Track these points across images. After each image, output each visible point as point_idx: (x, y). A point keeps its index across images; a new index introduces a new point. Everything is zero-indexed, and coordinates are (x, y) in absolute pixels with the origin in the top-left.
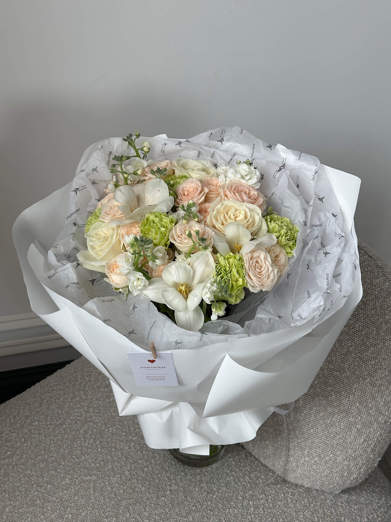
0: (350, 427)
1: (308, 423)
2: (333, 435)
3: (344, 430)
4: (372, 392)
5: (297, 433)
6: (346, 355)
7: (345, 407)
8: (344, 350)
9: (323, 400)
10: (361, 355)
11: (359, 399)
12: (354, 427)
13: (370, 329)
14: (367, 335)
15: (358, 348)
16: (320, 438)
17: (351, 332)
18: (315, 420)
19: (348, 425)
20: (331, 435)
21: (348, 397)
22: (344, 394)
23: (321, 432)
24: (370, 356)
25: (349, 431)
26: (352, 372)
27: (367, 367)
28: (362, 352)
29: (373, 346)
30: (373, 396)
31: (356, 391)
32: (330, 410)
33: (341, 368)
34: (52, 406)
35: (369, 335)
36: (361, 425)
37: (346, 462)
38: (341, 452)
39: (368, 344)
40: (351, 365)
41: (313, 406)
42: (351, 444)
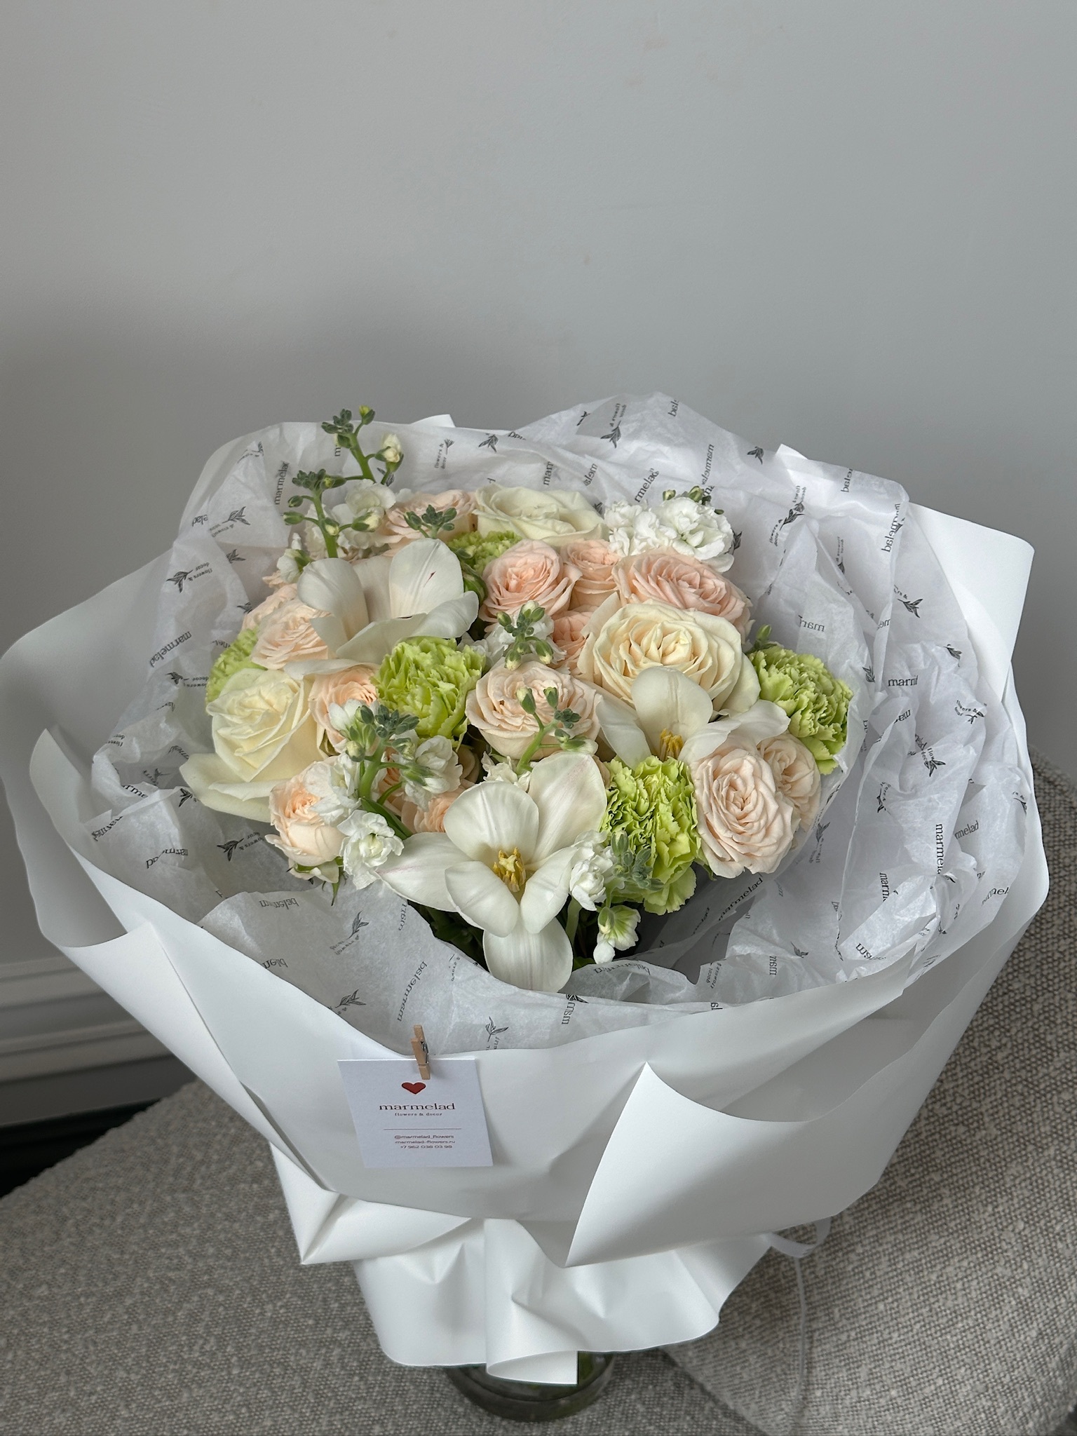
0: (996, 1292)
1: (871, 1283)
2: (945, 1320)
3: (981, 1303)
4: (1063, 1186)
5: (837, 1315)
6: (986, 1076)
7: (981, 1232)
8: (978, 1060)
9: (916, 1212)
10: (1029, 1075)
11: (1023, 1209)
12: (1011, 1293)
13: (1057, 998)
14: (1047, 1015)
15: (1021, 1053)
16: (906, 1330)
17: (1001, 1006)
18: (891, 1275)
19: (990, 1289)
20: (940, 1321)
21: (991, 1203)
22: (980, 1195)
23: (910, 1310)
24: (1058, 1078)
25: (994, 1305)
26: (1003, 1125)
27: (1048, 1112)
28: (1034, 1065)
29: (1067, 1048)
30: (1068, 1199)
31: (1014, 1186)
32: (936, 1241)
33: (970, 1114)
34: (90, 1238)
35: (1052, 1013)
36: (1031, 1287)
37: (984, 1400)
38: (969, 1372)
39: (1050, 1042)
40: (1001, 1104)
41: (884, 1231)
42: (1001, 1347)
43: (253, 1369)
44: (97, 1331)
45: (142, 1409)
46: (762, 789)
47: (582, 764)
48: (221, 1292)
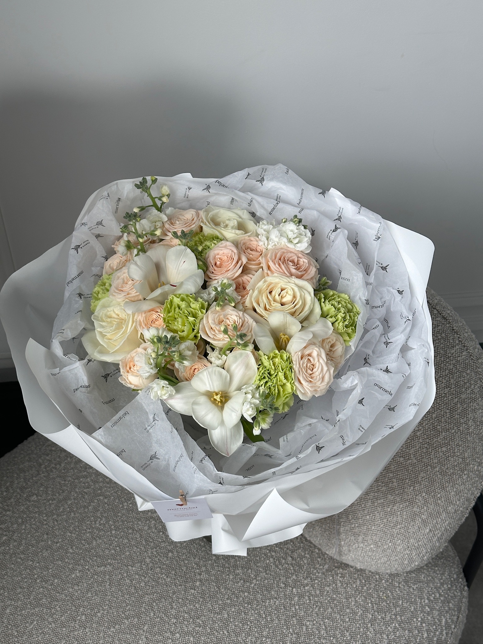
0: (413, 516)
1: (364, 508)
2: (393, 524)
3: (407, 519)
4: (442, 481)
5: (350, 518)
6: (412, 440)
7: (408, 496)
9: (383, 486)
10: (430, 441)
11: (425, 489)
12: (419, 517)
13: (443, 412)
14: (438, 418)
15: (427, 432)
16: (377, 526)
18: (372, 507)
19: (411, 515)
20: (391, 524)
21: (412, 486)
22: (408, 483)
23: (379, 519)
24: (441, 442)
25: (412, 520)
26: (418, 458)
27: (437, 454)
28: (432, 437)
29: (445, 431)
30: (443, 485)
31: (422, 480)
32: (390, 497)
33: (406, 454)
35: (440, 418)
36: (427, 515)
37: (407, 551)
38: (402, 542)
39: (439, 429)
40: (418, 451)
41: (370, 491)
42: (414, 534)
43: (120, 531)
44: (58, 515)
45: (78, 549)
46: (321, 361)
47: (247, 356)
48: (106, 498)
